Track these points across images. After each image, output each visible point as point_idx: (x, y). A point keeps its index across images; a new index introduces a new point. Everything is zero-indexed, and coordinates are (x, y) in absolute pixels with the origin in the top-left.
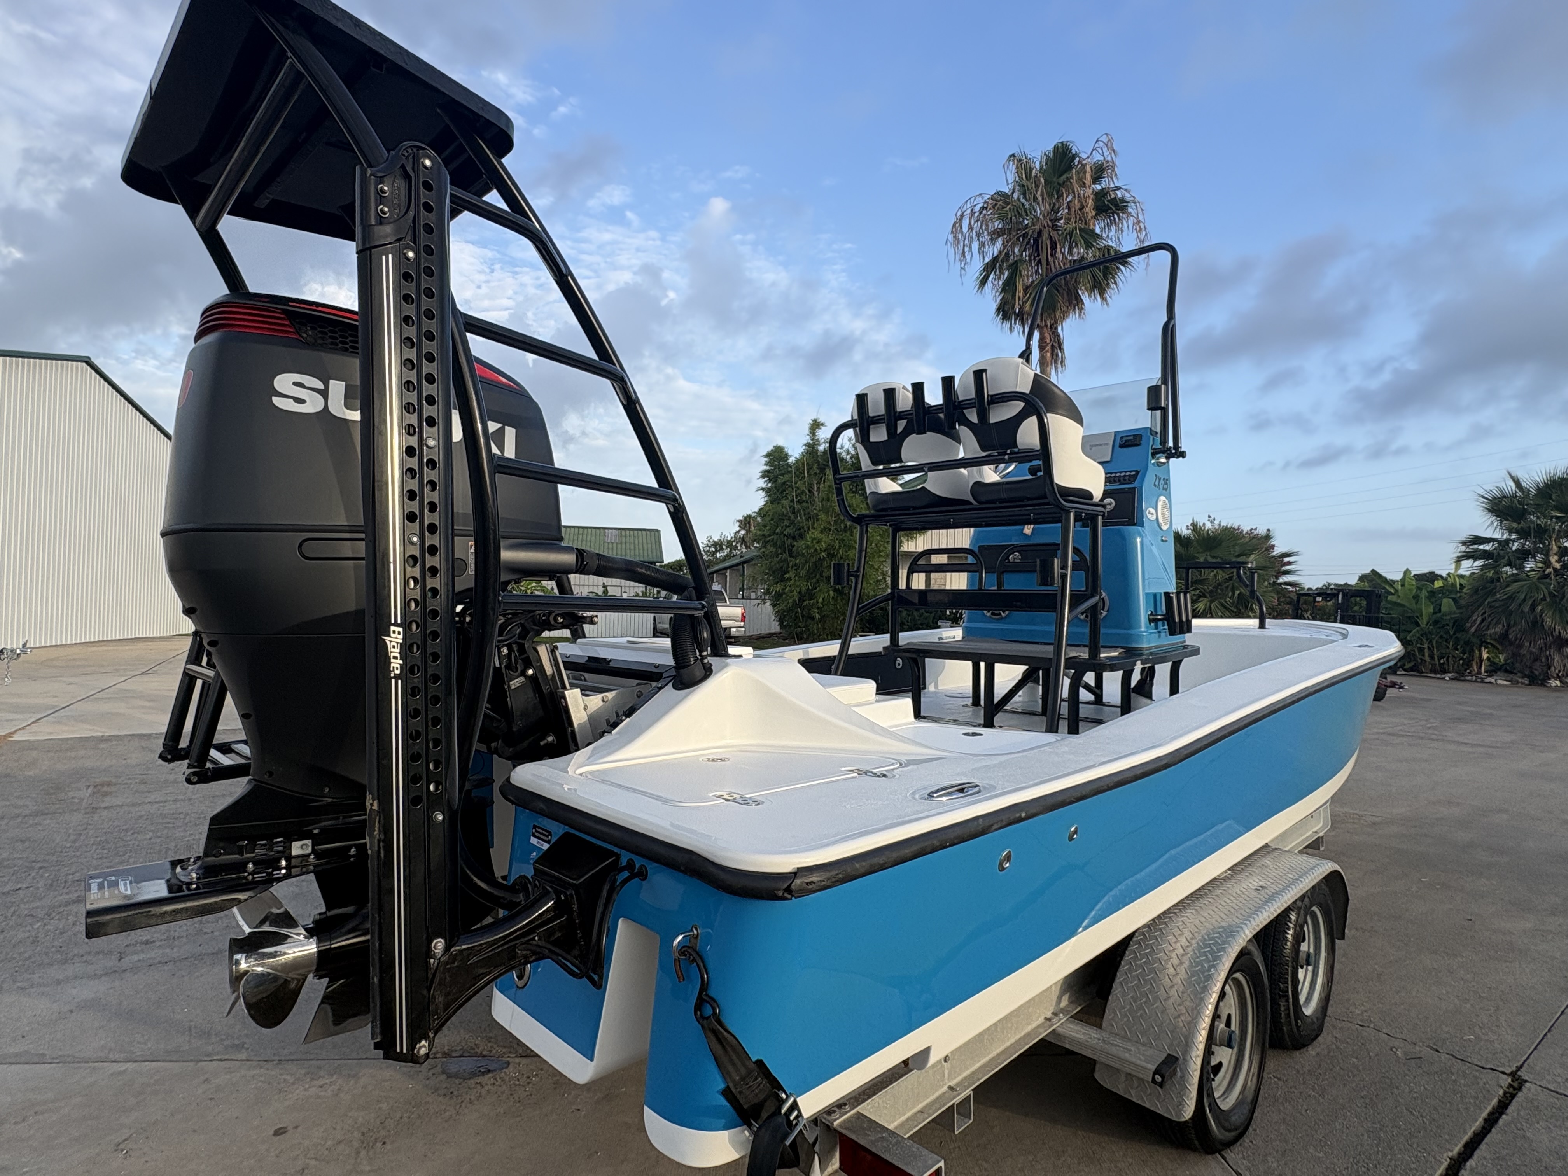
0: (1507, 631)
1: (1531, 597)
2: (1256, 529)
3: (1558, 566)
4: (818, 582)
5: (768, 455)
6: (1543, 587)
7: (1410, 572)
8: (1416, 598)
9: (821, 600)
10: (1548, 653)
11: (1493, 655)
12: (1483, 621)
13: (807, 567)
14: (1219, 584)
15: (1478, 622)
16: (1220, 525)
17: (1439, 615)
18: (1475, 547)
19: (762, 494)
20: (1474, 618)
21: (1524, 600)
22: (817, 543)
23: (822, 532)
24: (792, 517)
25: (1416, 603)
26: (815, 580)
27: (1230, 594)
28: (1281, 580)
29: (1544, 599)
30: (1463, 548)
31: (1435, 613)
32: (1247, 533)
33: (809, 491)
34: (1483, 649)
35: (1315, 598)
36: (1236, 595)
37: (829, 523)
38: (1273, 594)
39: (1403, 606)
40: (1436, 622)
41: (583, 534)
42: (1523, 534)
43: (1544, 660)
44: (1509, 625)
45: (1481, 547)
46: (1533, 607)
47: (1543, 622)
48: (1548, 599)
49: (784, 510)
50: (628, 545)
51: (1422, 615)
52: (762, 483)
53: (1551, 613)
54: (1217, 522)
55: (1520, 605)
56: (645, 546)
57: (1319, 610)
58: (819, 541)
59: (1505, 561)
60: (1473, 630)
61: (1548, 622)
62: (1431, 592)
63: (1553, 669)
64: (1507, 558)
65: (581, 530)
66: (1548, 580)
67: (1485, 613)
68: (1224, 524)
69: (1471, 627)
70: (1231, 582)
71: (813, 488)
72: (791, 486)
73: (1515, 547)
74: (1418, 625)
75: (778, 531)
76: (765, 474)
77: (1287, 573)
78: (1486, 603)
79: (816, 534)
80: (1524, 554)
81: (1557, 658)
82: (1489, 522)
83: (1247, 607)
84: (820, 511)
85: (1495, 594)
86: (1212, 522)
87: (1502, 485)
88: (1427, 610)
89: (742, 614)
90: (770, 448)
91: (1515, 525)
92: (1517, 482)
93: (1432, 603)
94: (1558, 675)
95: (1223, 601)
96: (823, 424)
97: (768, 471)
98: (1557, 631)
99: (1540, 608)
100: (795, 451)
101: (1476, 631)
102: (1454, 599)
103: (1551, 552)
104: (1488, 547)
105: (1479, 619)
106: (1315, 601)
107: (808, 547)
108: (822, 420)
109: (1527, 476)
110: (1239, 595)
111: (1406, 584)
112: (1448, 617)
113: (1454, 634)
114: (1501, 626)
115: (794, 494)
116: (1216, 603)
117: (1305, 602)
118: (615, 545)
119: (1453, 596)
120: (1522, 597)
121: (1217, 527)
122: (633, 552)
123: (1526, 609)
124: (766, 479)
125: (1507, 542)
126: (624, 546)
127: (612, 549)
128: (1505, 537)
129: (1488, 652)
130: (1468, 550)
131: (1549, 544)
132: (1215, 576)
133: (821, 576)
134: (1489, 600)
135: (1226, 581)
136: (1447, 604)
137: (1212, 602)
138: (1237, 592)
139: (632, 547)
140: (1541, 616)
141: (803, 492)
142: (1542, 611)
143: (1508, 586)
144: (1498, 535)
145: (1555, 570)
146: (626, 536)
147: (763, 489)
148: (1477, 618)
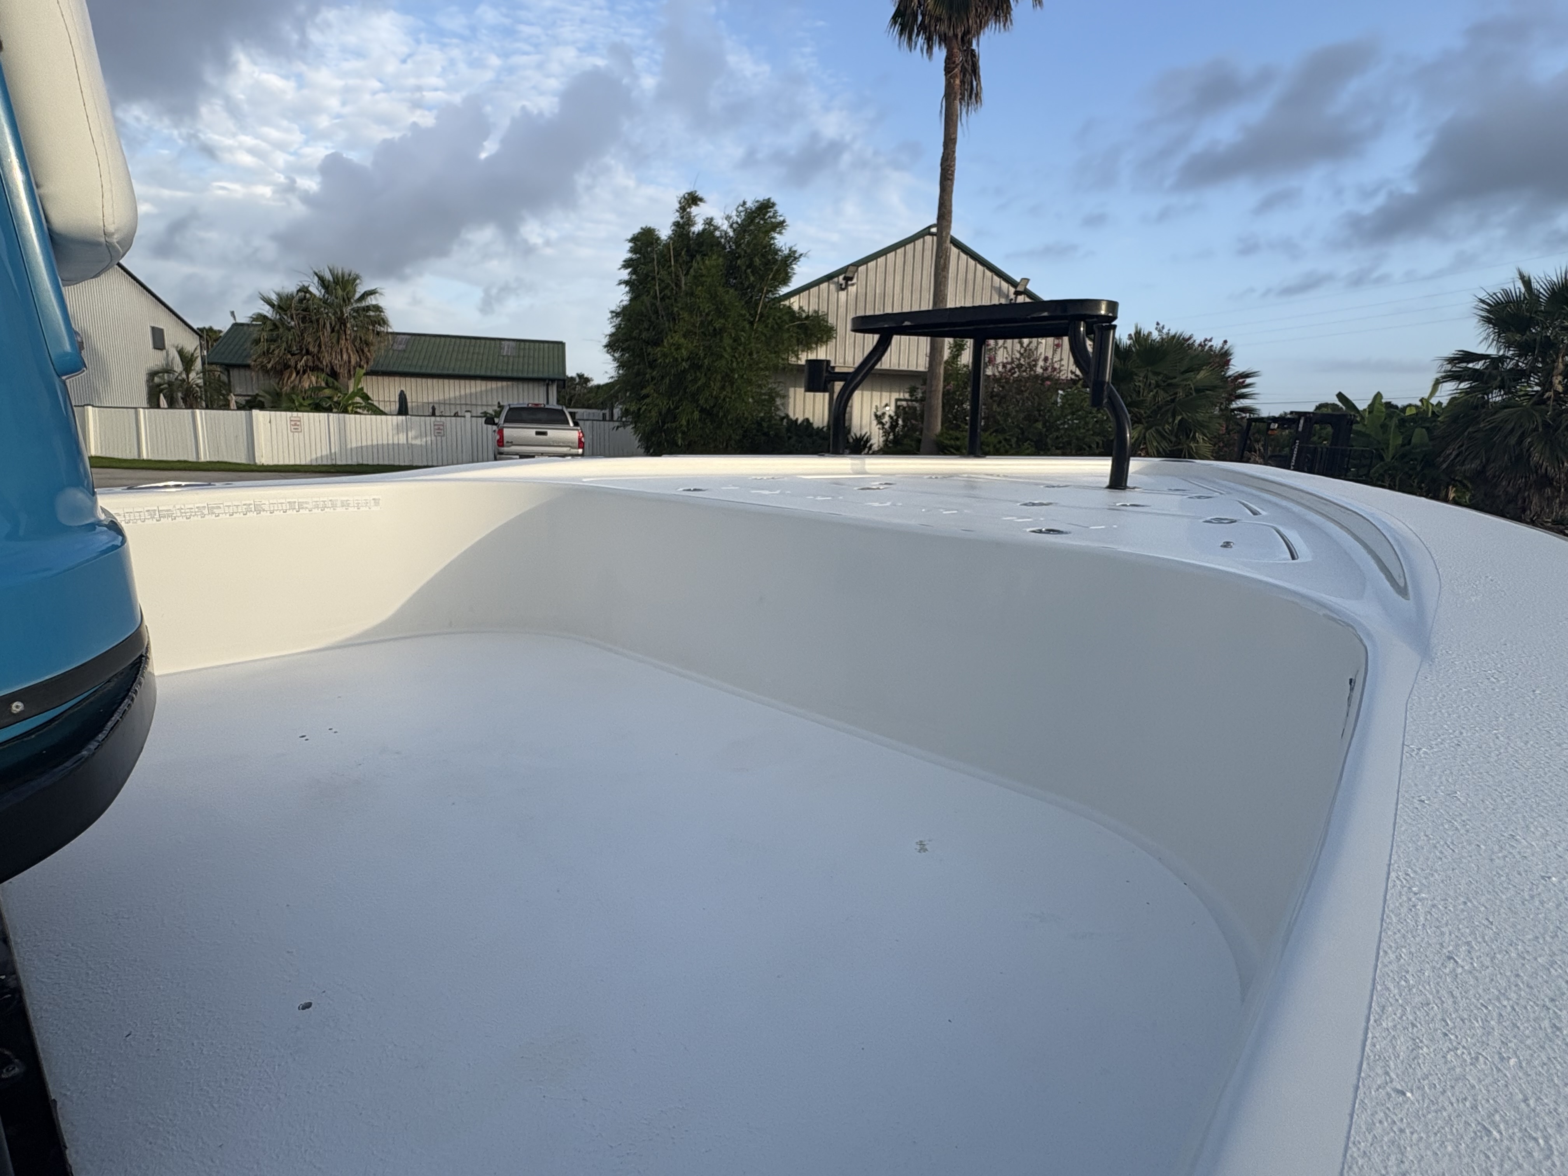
0: (1484, 467)
1: (1521, 426)
2: (1210, 340)
3: (1560, 388)
4: (681, 400)
5: (634, 239)
6: (1537, 414)
7: (1381, 397)
8: (1384, 427)
9: (684, 422)
10: (1526, 494)
11: (1459, 494)
12: (1458, 455)
13: (667, 380)
14: (1160, 408)
15: (1452, 457)
16: (1168, 334)
17: (1407, 447)
18: (1464, 365)
19: (624, 289)
20: (1448, 452)
21: (1513, 429)
22: (677, 349)
23: (685, 336)
24: (653, 317)
25: (1384, 433)
26: (677, 398)
27: (1170, 420)
28: (1234, 405)
29: (1536, 429)
30: (1449, 367)
31: (1403, 445)
32: (1200, 345)
33: (677, 285)
34: (1450, 487)
35: (1269, 424)
36: (1176, 421)
37: (694, 325)
38: (1221, 421)
39: (1369, 436)
40: (1403, 456)
41: (475, 346)
42: (1524, 349)
43: (1520, 502)
44: (1488, 460)
45: (1470, 365)
46: (1520, 441)
47: (1530, 456)
48: (1540, 430)
49: (643, 308)
50: (526, 359)
51: (1388, 448)
52: (625, 274)
53: (1540, 447)
54: (1165, 331)
55: (1506, 437)
56: (546, 361)
57: (1273, 440)
58: (678, 347)
59: (1497, 383)
60: (1444, 466)
61: (1536, 457)
62: (1402, 419)
63: (1528, 512)
64: (1499, 378)
65: (473, 341)
66: (1543, 407)
67: (1462, 446)
68: (1172, 333)
69: (1444, 461)
70: (1173, 405)
71: (680, 281)
72: (654, 278)
73: (1509, 365)
74: (1382, 459)
75: (634, 334)
76: (627, 264)
77: (1244, 396)
78: (1466, 434)
79: (678, 338)
80: (1519, 375)
81: (1535, 500)
82: (1484, 335)
83: (1188, 437)
84: (682, 309)
85: (1478, 423)
86: (1160, 331)
87: (1510, 287)
88: (1395, 441)
89: (580, 439)
90: (636, 230)
91: (1518, 337)
92: (1527, 283)
93: (1402, 433)
94: (1531, 519)
95: (1160, 428)
96: (701, 200)
97: (631, 260)
98: (1544, 467)
99: (1529, 440)
100: (665, 232)
101: (1447, 467)
102: (1427, 429)
103: (1555, 372)
104: (1479, 365)
105: (1455, 453)
106: (1268, 428)
107: (665, 355)
108: (700, 194)
109: (1542, 276)
110: (1180, 421)
111: (1375, 409)
112: (1418, 450)
113: (1422, 469)
114: (1478, 462)
115: (657, 288)
116: (1152, 430)
117: (1259, 431)
118: (511, 359)
119: (1428, 425)
120: (1510, 427)
121: (1164, 336)
122: (531, 367)
123: (1513, 440)
124: (629, 270)
125: (1502, 359)
126: (521, 360)
127: (508, 363)
128: (1501, 353)
129: (1455, 492)
130: (1454, 369)
131: (1554, 361)
132: (1154, 396)
133: (685, 392)
134: (1470, 429)
135: (1167, 403)
136: (1419, 435)
137: (1147, 429)
138: (1179, 418)
139: (531, 361)
140: (1528, 450)
141: (668, 285)
142: (1531, 444)
143: (1495, 413)
144: (1492, 351)
145: (1557, 393)
146: (524, 349)
147: (627, 283)
148: (1452, 451)
